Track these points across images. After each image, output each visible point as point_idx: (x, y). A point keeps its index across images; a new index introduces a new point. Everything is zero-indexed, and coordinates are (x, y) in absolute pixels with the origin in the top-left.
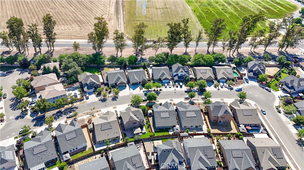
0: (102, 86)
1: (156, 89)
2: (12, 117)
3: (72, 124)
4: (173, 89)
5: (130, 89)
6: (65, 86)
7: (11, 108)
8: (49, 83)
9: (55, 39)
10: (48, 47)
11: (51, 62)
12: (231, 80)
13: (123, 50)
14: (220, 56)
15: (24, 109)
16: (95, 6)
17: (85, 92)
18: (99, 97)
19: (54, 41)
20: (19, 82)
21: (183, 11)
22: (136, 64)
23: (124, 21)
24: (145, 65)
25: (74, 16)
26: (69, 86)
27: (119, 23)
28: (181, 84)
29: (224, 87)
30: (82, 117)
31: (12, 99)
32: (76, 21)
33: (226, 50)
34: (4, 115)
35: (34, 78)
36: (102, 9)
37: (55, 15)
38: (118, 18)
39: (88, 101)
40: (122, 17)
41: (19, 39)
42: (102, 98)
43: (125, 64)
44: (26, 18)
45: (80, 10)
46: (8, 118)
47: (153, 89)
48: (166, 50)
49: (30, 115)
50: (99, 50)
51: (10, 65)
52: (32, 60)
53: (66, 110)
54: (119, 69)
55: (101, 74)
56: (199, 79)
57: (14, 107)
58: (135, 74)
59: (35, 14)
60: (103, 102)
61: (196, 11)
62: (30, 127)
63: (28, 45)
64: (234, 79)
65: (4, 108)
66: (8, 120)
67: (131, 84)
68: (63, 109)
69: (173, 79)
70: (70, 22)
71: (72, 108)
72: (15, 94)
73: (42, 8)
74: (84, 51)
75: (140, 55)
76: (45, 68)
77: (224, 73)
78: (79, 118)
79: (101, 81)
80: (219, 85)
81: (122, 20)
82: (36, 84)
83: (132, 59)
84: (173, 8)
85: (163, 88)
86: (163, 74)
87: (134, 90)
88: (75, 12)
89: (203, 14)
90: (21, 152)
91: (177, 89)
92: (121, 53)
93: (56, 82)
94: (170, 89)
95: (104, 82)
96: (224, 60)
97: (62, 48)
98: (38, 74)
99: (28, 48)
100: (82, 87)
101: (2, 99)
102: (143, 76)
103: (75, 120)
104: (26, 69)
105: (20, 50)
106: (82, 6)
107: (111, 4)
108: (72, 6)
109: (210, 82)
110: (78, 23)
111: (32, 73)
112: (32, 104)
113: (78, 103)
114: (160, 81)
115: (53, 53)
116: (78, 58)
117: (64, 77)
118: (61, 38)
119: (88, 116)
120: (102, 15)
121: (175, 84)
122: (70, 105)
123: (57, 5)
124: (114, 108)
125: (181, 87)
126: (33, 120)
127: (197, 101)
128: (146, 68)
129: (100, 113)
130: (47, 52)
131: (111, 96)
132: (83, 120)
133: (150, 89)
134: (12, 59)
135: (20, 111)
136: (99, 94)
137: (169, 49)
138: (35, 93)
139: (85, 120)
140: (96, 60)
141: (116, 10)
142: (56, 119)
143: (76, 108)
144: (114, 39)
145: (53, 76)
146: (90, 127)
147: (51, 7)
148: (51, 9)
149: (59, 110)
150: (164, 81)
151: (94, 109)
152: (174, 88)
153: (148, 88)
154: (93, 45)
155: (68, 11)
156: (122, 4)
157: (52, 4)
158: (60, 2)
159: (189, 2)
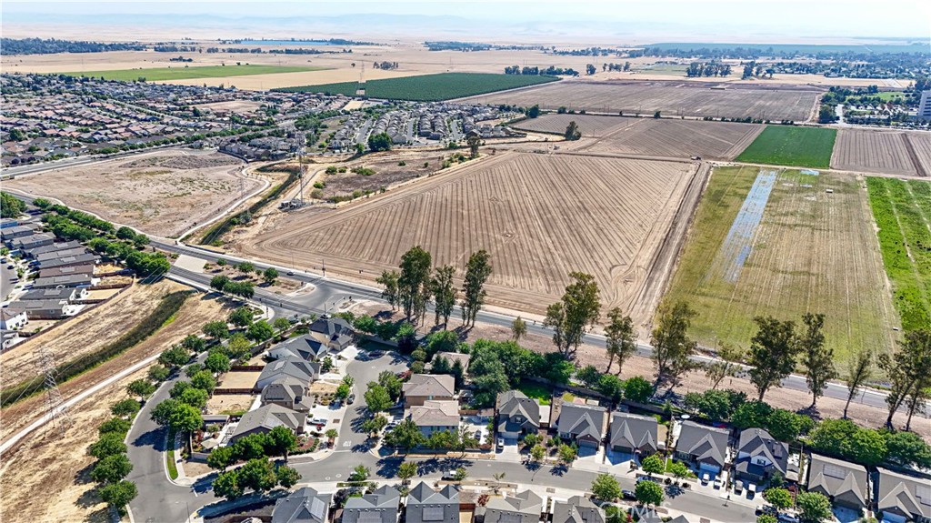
0: (542, 433)
1: (673, 480)
2: (348, 444)
3: (445, 492)
4: (723, 493)
5: (604, 460)
6: (464, 409)
7: (352, 427)
8: (435, 395)
10: (464, 317)
11: (455, 352)
13: (627, 361)
14: (909, 444)
15: (372, 435)
16: (606, 241)
17: (500, 435)
18: (524, 456)
19: (479, 309)
20: (384, 377)
22: (645, 403)
23: (664, 288)
24: (668, 410)
25: (546, 260)
26: (474, 411)
27: (648, 293)
28: (752, 487)
30: (473, 487)
31: (360, 410)
32: (546, 271)
34: (336, 435)
35: (413, 375)
36: (620, 250)
37: (506, 250)
38: (650, 280)
39: (499, 457)
40: (662, 279)
41: (414, 291)
42: (532, 459)
43: (618, 395)
44: (447, 249)
45: (565, 246)
46: (341, 443)
47: (664, 477)
48: (744, 385)
49: (379, 451)
50: (567, 347)
51: (381, 340)
52: (424, 339)
53: (447, 461)
54: (597, 402)
55: (551, 405)
56: (813, 490)
57: (358, 425)
58: (628, 426)
59: (467, 243)
60: (529, 468)
62: (371, 473)
63: (427, 308)
65: (341, 422)
66: (340, 447)
67: (612, 447)
68: (441, 458)
69: (733, 468)
70: (532, 271)
71: (461, 462)
72: (368, 400)
73: (485, 232)
74: (535, 343)
75: (668, 382)
76: (438, 359)
77: (902, 496)
78: (465, 488)
79: (545, 420)
81: (660, 285)
82: (410, 389)
83: (637, 386)
84: (831, 276)
85: (695, 485)
86: (707, 446)
87: (614, 463)
88: (553, 250)
90: (338, 513)
92: (620, 365)
93: (448, 395)
94: (716, 491)
95: (549, 424)
96: (919, 456)
97: (492, 326)
98: (424, 370)
99: (426, 313)
100: (496, 421)
101: (345, 404)
102: (647, 436)
103: (456, 487)
104: (406, 355)
105: (409, 314)
106: (573, 238)
107: (647, 242)
108: (552, 234)
109: (846, 508)
110: (549, 277)
111: (413, 365)
112: (390, 428)
113: (476, 455)
114: (692, 461)
115: (469, 334)
116: (512, 354)
117: (469, 388)
118: (498, 305)
119: (486, 488)
120: (614, 267)
121: (735, 484)
122: (458, 454)
123: (520, 230)
124: (548, 491)
125: (751, 495)
126: (381, 462)
128: (669, 419)
129: (513, 490)
130: (459, 329)
131: (554, 463)
132: (472, 495)
133: (653, 475)
134: (390, 330)
135: (365, 436)
136: (525, 450)
137: (754, 384)
138: (403, 408)
139: (476, 494)
140: (549, 368)
141: (655, 258)
142: (420, 472)
143: (469, 463)
145: (447, 381)
146: (480, 511)
147: (505, 232)
148: (505, 235)
149: (433, 456)
150: (703, 465)
151: (502, 476)
152: (727, 494)
153: (650, 468)
154: (555, 333)
155: (538, 246)
156: (679, 244)
157: (509, 226)
158: (530, 223)
159: (895, 263)
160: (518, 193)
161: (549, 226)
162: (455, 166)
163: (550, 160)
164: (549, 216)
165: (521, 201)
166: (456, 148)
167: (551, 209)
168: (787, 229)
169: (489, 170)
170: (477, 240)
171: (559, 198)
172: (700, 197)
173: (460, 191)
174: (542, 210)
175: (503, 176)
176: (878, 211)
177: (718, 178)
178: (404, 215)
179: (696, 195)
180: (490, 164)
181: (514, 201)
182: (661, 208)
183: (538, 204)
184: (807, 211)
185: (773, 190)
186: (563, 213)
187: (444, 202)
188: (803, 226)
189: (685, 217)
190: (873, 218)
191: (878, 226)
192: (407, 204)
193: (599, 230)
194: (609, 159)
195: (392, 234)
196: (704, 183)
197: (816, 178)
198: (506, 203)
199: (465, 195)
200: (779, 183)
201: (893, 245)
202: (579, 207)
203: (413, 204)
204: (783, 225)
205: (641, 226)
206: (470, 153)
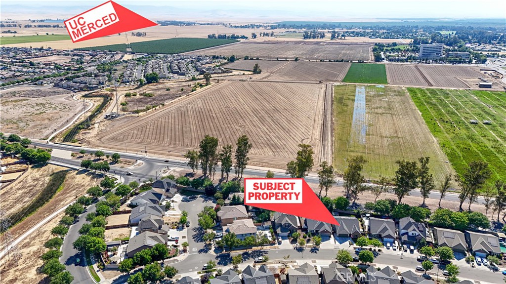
0: (299, 231)
1: (373, 248)
2: (195, 249)
3: (262, 270)
5: (335, 242)
6: (255, 223)
7: (194, 240)
8: (238, 217)
9: (246, 164)
10: (236, 173)
11: (239, 192)
12: (496, 256)
13: (330, 189)
14: (479, 217)
15: (208, 243)
16: (294, 126)
17: (278, 235)
18: (294, 245)
19: (245, 168)
20: (206, 209)
21: (423, 143)
22: (345, 210)
23: (332, 149)
24: (358, 212)
25: (267, 138)
26: (259, 224)
27: (325, 152)
28: (412, 247)
29: (482, 264)
30: (273, 265)
31: (195, 229)
32: (269, 144)
33: (491, 210)
34: (187, 245)
35: (221, 207)
36: (303, 131)
38: (324, 146)
39: (280, 247)
40: (330, 145)
41: (208, 160)
42: (298, 245)
43: (331, 207)
45: (274, 131)
46: (191, 249)
47: (368, 247)
48: (393, 196)
49: (214, 251)
51: (194, 189)
52: (217, 186)
53: (254, 252)
56: (441, 246)
57: (197, 238)
58: (345, 223)
59: (221, 132)
60: (299, 251)
61: (446, 146)
62: (215, 264)
63: (216, 169)
64: (501, 255)
65: (186, 237)
66: (191, 252)
67: (338, 235)
68: (250, 251)
69: (400, 239)
70: (262, 145)
71: (262, 252)
72: (200, 223)
73: (229, 126)
75: (352, 198)
76: (234, 197)
77: (483, 243)
78: (269, 266)
79: (299, 224)
80: (475, 261)
81: (330, 148)
82: (223, 215)
83: (342, 202)
84: (408, 138)
85: (384, 249)
86: (385, 229)
87: (341, 243)
88: (269, 133)
89: (458, 151)
91: (404, 253)
92: (326, 192)
93: (245, 216)
94: (395, 251)
95: (301, 226)
96: (485, 223)
97: (251, 176)
98: (225, 204)
99: (215, 172)
100: (274, 227)
101: (185, 227)
102: (355, 227)
104: (211, 196)
105: (205, 174)
106: (277, 126)
107: (315, 126)
108: (265, 125)
109: (459, 252)
110: (272, 148)
111: (218, 201)
113: (268, 247)
114: (379, 238)
117: (252, 212)
119: (280, 265)
120: (303, 140)
121: (403, 247)
122: (259, 248)
123: (247, 123)
124: (313, 262)
125: (412, 251)
126: (217, 257)
127: (436, 277)
128: (360, 217)
129: (295, 264)
130: (234, 180)
131: (310, 246)
132: (274, 269)
133: (364, 247)
134: (199, 182)
135: (203, 244)
136: (294, 241)
137: (396, 195)
138: (221, 226)
139: (276, 269)
141: (322, 134)
142: (242, 260)
143: (266, 252)
144: (319, 173)
145: (243, 209)
146: (283, 278)
147: (240, 125)
148: (240, 126)
149: (245, 250)
150: (385, 239)
151: (288, 257)
152: (401, 252)
153: (362, 244)
155: (260, 132)
156: (331, 126)
157: (241, 121)
158: (251, 119)
159: (435, 130)
160: (239, 103)
161: (262, 120)
162: (199, 90)
163: (250, 85)
164: (260, 115)
165: (242, 108)
166: (196, 80)
167: (260, 111)
168: (380, 115)
169: (218, 91)
170: (226, 130)
171: (262, 105)
172: (332, 101)
173: (207, 103)
174: (255, 111)
175: (227, 94)
176: (418, 104)
177: (337, 91)
178: (180, 118)
179: (330, 100)
180: (218, 88)
181: (238, 108)
182: (315, 108)
183: (252, 109)
184: (386, 105)
185: (366, 96)
186: (267, 113)
187: (200, 110)
188: (386, 113)
189: (329, 112)
190: (417, 108)
191: (421, 112)
192: (180, 112)
193: (289, 121)
194: (280, 83)
195: (177, 129)
196: (332, 94)
197: (384, 89)
198: (235, 109)
199: (210, 105)
200: (368, 92)
201: (430, 121)
202: (274, 110)
203: (183, 112)
204: (377, 113)
205: (309, 118)
206: (205, 82)
